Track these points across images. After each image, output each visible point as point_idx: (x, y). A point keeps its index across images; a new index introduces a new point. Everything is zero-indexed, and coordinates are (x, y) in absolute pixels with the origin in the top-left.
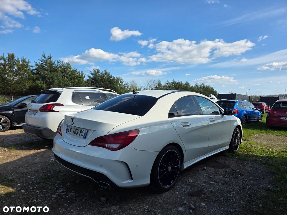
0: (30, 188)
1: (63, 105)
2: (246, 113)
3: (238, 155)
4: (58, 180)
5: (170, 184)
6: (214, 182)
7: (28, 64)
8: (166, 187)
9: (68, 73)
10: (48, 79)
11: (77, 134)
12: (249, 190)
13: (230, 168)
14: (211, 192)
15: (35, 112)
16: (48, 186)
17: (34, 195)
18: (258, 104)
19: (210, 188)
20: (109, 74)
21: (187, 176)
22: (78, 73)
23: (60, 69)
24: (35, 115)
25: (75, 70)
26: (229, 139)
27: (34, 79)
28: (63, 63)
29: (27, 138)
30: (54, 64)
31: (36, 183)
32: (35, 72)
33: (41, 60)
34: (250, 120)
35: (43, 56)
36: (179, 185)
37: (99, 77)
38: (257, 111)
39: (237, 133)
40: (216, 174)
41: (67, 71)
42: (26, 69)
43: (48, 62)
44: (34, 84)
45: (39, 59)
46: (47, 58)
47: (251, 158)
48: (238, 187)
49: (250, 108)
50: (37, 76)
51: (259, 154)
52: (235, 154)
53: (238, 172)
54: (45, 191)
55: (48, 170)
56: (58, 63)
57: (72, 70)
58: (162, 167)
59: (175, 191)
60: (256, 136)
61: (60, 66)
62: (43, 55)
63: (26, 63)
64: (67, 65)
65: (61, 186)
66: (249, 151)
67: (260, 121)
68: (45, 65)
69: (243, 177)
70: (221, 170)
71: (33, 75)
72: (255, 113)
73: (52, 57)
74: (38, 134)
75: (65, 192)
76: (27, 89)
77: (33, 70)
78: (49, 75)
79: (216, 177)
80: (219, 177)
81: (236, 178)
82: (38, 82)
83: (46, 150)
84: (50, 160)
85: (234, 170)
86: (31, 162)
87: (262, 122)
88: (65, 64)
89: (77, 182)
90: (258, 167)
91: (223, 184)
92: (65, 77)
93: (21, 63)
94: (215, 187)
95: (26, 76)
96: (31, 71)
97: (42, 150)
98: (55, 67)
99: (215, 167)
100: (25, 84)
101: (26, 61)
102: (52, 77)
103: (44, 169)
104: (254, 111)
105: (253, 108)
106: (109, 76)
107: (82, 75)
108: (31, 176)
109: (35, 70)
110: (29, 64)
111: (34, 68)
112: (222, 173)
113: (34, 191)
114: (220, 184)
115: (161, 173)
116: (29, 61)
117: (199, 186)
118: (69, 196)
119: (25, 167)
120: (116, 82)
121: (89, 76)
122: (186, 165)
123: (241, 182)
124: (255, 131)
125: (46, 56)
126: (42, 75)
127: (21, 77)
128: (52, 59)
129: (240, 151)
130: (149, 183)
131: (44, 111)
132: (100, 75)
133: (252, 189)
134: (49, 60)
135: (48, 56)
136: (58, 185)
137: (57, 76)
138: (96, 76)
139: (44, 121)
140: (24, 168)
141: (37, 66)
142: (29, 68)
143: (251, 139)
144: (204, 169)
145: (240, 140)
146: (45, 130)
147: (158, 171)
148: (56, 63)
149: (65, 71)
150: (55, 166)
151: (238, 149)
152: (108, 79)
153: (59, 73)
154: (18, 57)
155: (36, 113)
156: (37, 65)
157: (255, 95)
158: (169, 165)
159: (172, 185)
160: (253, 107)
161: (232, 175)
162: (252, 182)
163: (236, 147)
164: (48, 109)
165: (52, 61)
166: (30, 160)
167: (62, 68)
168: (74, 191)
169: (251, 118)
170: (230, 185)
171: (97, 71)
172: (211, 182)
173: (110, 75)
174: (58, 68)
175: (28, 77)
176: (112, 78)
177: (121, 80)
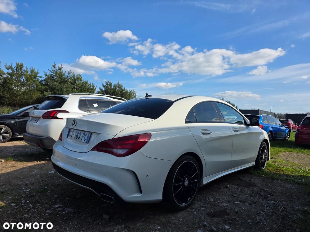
0: (22, 202)
1: (68, 112)
2: (272, 130)
3: (266, 173)
4: (56, 194)
5: (186, 202)
6: (239, 201)
7: (36, 75)
8: (182, 205)
9: (79, 84)
10: (57, 91)
11: (79, 139)
12: (281, 211)
13: (257, 187)
14: (237, 213)
15: (37, 118)
16: (43, 200)
17: (26, 209)
18: (284, 121)
19: (235, 208)
20: (121, 87)
21: (207, 194)
22: (89, 85)
23: (70, 80)
24: (37, 122)
25: (86, 82)
26: (255, 154)
27: (42, 90)
28: (74, 74)
29: (27, 150)
30: (64, 75)
31: (30, 197)
32: (43, 83)
33: (50, 71)
34: (277, 137)
35: (53, 67)
36: (197, 204)
37: (111, 89)
38: (283, 128)
39: (264, 148)
40: (241, 193)
41: (77, 83)
42: (34, 79)
43: (58, 73)
44: (41, 96)
45: (49, 70)
46: (57, 68)
47: (282, 177)
48: (268, 208)
49: (276, 124)
50: (45, 87)
51: (289, 173)
52: (263, 172)
53: (267, 192)
54: (39, 206)
55: (46, 182)
56: (69, 74)
57: (82, 81)
58: (177, 180)
59: (193, 210)
60: (284, 155)
61: (70, 77)
62: (53, 65)
63: (35, 73)
64: (78, 76)
65: (58, 201)
66: (278, 169)
67: (288, 140)
68: (55, 76)
69: (274, 197)
70: (247, 188)
71: (41, 85)
72: (282, 130)
73: (63, 67)
74: (39, 144)
75: (62, 207)
76: (34, 100)
77: (42, 80)
78: (58, 86)
79: (241, 197)
80: (245, 197)
81: (266, 198)
82: (45, 93)
83: (47, 162)
84: (50, 172)
85: (262, 189)
86: (28, 174)
87: (290, 141)
88: (75, 76)
89: (78, 197)
90: (291, 187)
91: (250, 204)
92: (75, 89)
93: (29, 73)
94: (240, 207)
95: (34, 87)
96: (40, 82)
97: (43, 162)
98: (64, 78)
99: (239, 185)
100: (32, 95)
101: (35, 71)
102: (61, 89)
103: (42, 182)
104: (281, 128)
105: (279, 125)
106: (121, 89)
107: (93, 87)
108: (26, 189)
109: (44, 81)
110: (38, 75)
111: (43, 79)
112: (248, 193)
113: (26, 205)
114: (247, 204)
115: (176, 188)
116: (38, 71)
117: (221, 205)
118: (66, 212)
119: (20, 178)
120: (129, 96)
121: (100, 89)
122: (206, 181)
123: (271, 203)
124: (282, 149)
125: (57, 67)
126: (50, 86)
127: (28, 88)
128: (62, 70)
129: (268, 169)
130: (162, 198)
131: (47, 118)
132: (112, 87)
133: (286, 211)
134: (59, 71)
135: (59, 67)
136: (55, 199)
137: (66, 88)
138: (108, 88)
139: (47, 129)
140: (19, 180)
141: (47, 77)
142: (38, 79)
143: (279, 157)
144: (227, 187)
145: (267, 156)
146: (46, 139)
147: (173, 185)
148: (66, 74)
149: (75, 82)
150: (55, 178)
151: (265, 167)
152: (121, 92)
153: (69, 85)
154: (27, 67)
155: (38, 120)
156: (46, 75)
157: (279, 113)
158: (185, 179)
159: (188, 203)
160: (279, 123)
161: (260, 194)
162: (285, 203)
163: (263, 165)
164: (52, 116)
165: (62, 72)
166: (27, 171)
167: (72, 79)
168: (73, 207)
169: (277, 135)
170: (259, 205)
171: (109, 83)
172: (235, 201)
173: (123, 88)
174: (69, 79)
175: (36, 88)
176: (125, 91)
177: (134, 94)
